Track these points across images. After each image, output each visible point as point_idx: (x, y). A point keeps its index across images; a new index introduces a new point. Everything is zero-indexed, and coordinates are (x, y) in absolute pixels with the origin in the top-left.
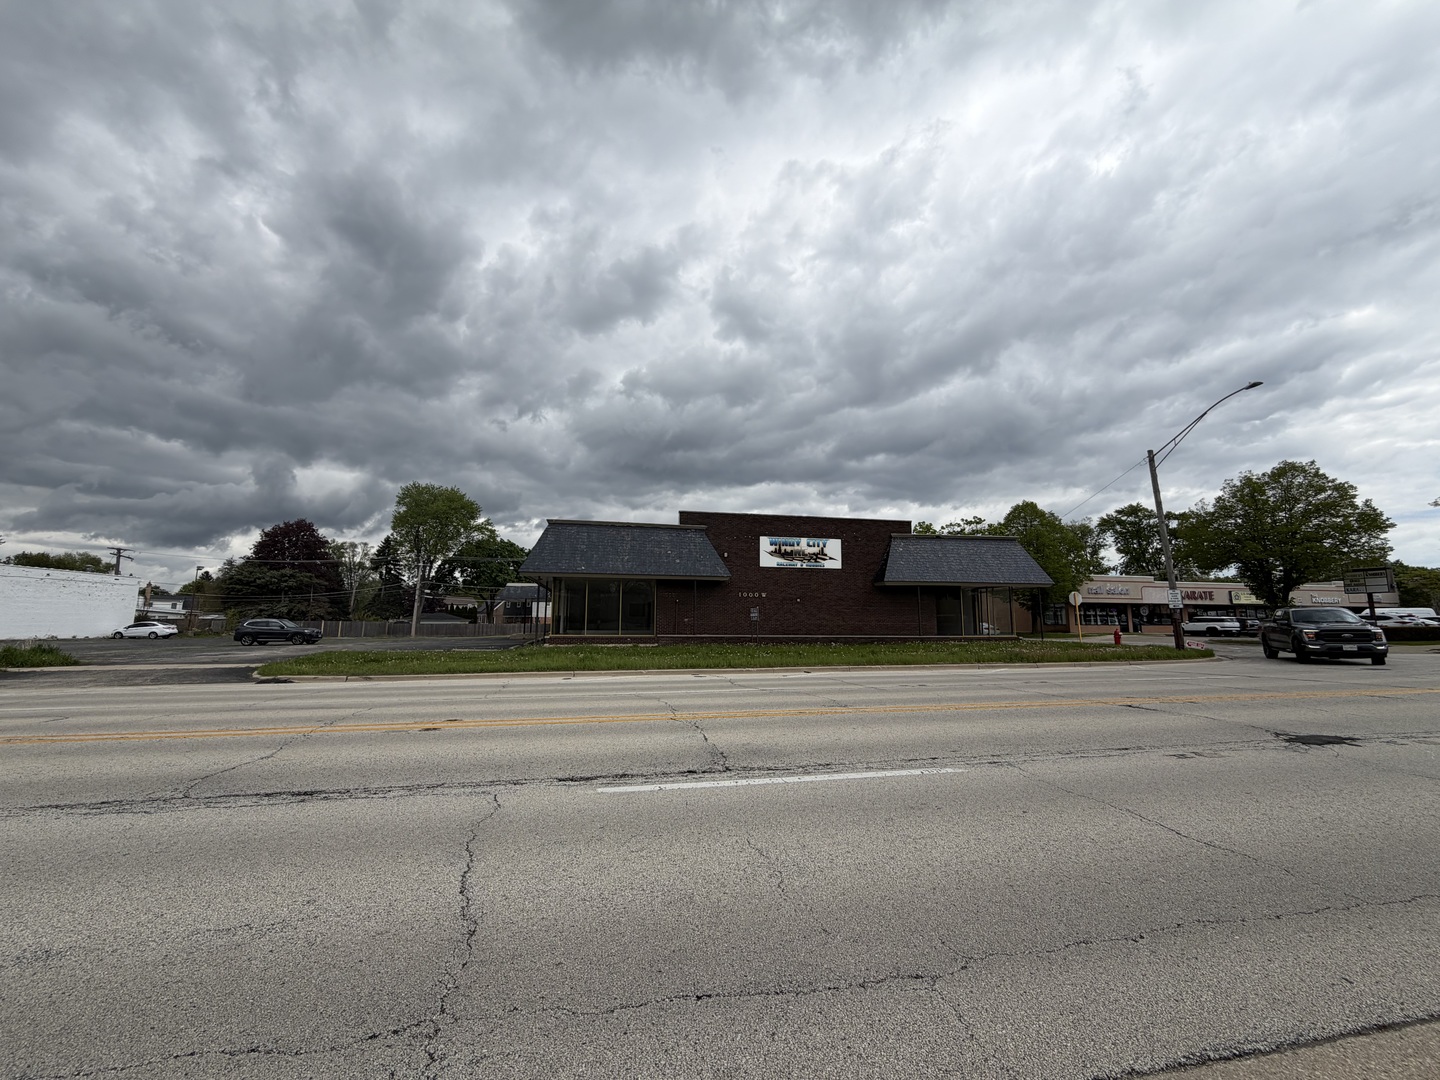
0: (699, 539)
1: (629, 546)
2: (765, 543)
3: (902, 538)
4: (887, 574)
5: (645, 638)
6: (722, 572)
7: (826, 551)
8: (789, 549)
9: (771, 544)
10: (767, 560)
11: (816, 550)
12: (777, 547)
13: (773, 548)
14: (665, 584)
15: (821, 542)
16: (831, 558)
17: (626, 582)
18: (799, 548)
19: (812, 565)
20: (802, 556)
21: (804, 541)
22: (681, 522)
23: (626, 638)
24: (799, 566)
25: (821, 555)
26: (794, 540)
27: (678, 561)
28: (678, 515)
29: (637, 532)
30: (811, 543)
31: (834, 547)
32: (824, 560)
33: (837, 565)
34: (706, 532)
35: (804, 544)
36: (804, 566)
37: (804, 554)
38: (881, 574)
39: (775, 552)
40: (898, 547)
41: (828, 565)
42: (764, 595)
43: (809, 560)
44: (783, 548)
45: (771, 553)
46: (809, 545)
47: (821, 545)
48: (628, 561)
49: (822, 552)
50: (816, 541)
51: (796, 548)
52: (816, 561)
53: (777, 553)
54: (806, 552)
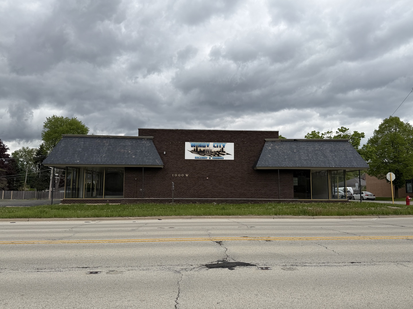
0: (148, 144)
1: (107, 149)
2: (188, 146)
3: (272, 142)
4: (259, 162)
5: (117, 200)
6: (158, 163)
7: (225, 150)
8: (202, 149)
9: (192, 147)
10: (189, 156)
11: (218, 149)
12: (195, 148)
13: (193, 149)
14: (130, 170)
15: (222, 144)
16: (227, 154)
17: (107, 169)
18: (208, 148)
19: (216, 158)
20: (210, 153)
21: (211, 144)
22: (139, 136)
23: (106, 200)
24: (208, 159)
25: (222, 152)
26: (206, 144)
27: (134, 157)
28: (138, 131)
29: (112, 141)
30: (216, 145)
31: (229, 148)
32: (224, 155)
33: (231, 157)
34: (153, 140)
35: (211, 146)
36: (211, 159)
37: (211, 152)
38: (256, 163)
39: (194, 151)
40: (268, 147)
41: (226, 158)
42: (187, 175)
43: (214, 155)
44: (199, 149)
45: (192, 152)
46: (214, 147)
47: (222, 146)
48: (104, 157)
49: (222, 150)
50: (219, 144)
51: (206, 148)
52: (218, 156)
53: (195, 151)
54: (213, 151)
